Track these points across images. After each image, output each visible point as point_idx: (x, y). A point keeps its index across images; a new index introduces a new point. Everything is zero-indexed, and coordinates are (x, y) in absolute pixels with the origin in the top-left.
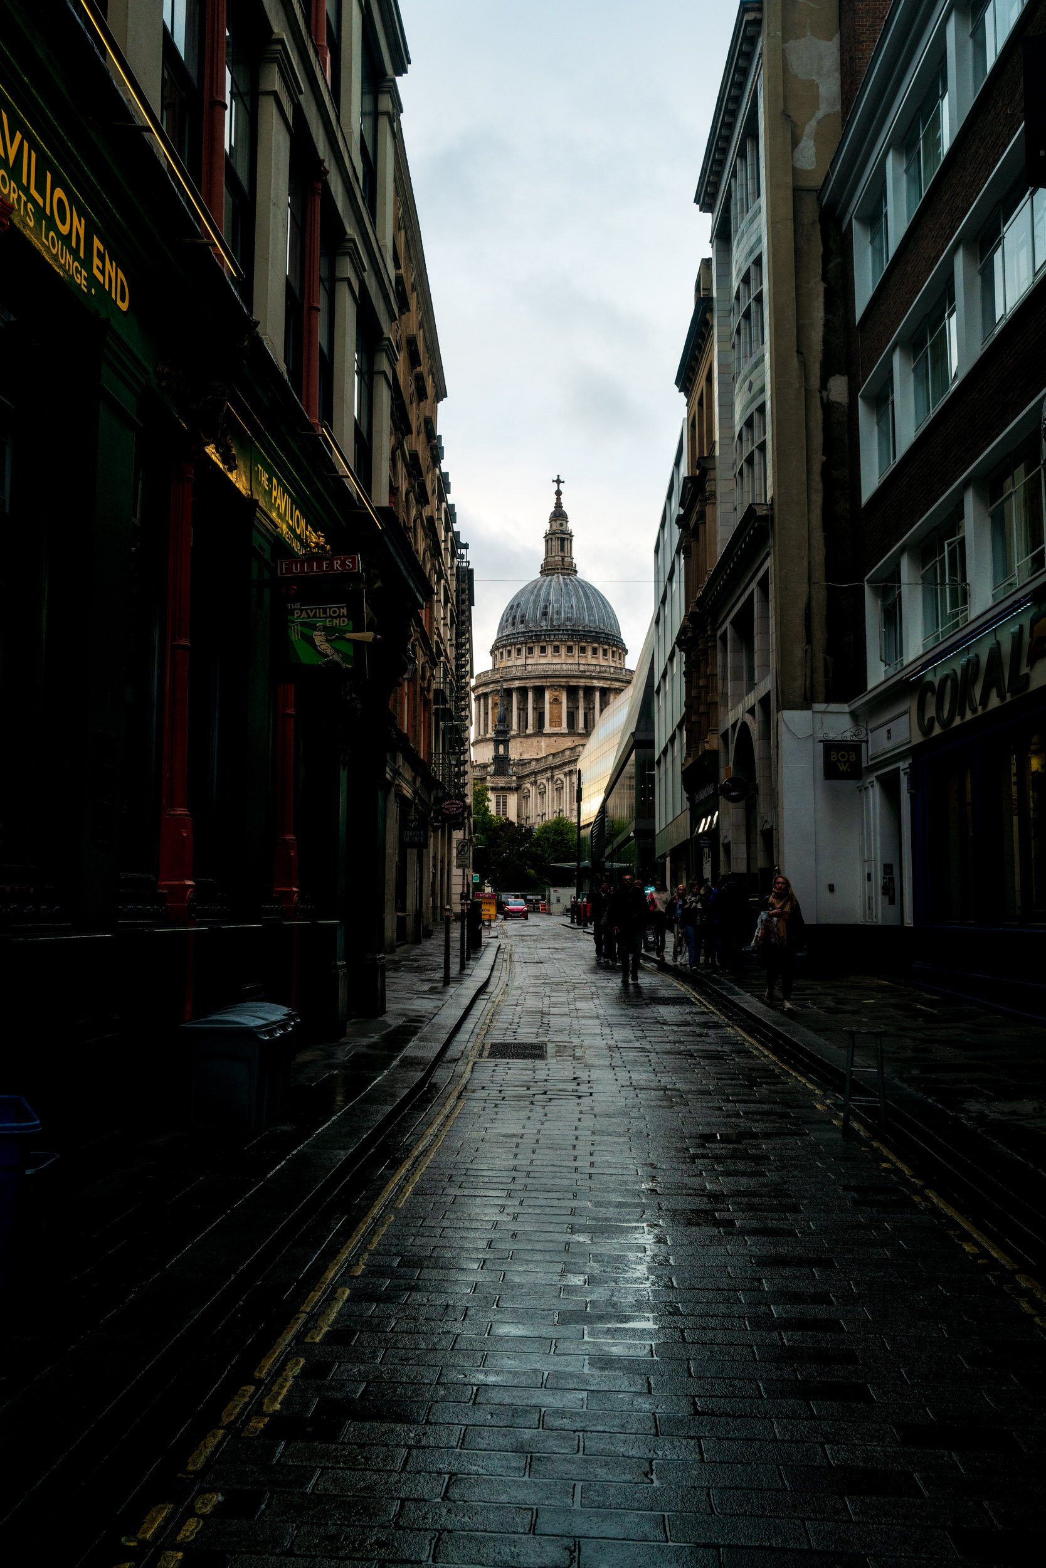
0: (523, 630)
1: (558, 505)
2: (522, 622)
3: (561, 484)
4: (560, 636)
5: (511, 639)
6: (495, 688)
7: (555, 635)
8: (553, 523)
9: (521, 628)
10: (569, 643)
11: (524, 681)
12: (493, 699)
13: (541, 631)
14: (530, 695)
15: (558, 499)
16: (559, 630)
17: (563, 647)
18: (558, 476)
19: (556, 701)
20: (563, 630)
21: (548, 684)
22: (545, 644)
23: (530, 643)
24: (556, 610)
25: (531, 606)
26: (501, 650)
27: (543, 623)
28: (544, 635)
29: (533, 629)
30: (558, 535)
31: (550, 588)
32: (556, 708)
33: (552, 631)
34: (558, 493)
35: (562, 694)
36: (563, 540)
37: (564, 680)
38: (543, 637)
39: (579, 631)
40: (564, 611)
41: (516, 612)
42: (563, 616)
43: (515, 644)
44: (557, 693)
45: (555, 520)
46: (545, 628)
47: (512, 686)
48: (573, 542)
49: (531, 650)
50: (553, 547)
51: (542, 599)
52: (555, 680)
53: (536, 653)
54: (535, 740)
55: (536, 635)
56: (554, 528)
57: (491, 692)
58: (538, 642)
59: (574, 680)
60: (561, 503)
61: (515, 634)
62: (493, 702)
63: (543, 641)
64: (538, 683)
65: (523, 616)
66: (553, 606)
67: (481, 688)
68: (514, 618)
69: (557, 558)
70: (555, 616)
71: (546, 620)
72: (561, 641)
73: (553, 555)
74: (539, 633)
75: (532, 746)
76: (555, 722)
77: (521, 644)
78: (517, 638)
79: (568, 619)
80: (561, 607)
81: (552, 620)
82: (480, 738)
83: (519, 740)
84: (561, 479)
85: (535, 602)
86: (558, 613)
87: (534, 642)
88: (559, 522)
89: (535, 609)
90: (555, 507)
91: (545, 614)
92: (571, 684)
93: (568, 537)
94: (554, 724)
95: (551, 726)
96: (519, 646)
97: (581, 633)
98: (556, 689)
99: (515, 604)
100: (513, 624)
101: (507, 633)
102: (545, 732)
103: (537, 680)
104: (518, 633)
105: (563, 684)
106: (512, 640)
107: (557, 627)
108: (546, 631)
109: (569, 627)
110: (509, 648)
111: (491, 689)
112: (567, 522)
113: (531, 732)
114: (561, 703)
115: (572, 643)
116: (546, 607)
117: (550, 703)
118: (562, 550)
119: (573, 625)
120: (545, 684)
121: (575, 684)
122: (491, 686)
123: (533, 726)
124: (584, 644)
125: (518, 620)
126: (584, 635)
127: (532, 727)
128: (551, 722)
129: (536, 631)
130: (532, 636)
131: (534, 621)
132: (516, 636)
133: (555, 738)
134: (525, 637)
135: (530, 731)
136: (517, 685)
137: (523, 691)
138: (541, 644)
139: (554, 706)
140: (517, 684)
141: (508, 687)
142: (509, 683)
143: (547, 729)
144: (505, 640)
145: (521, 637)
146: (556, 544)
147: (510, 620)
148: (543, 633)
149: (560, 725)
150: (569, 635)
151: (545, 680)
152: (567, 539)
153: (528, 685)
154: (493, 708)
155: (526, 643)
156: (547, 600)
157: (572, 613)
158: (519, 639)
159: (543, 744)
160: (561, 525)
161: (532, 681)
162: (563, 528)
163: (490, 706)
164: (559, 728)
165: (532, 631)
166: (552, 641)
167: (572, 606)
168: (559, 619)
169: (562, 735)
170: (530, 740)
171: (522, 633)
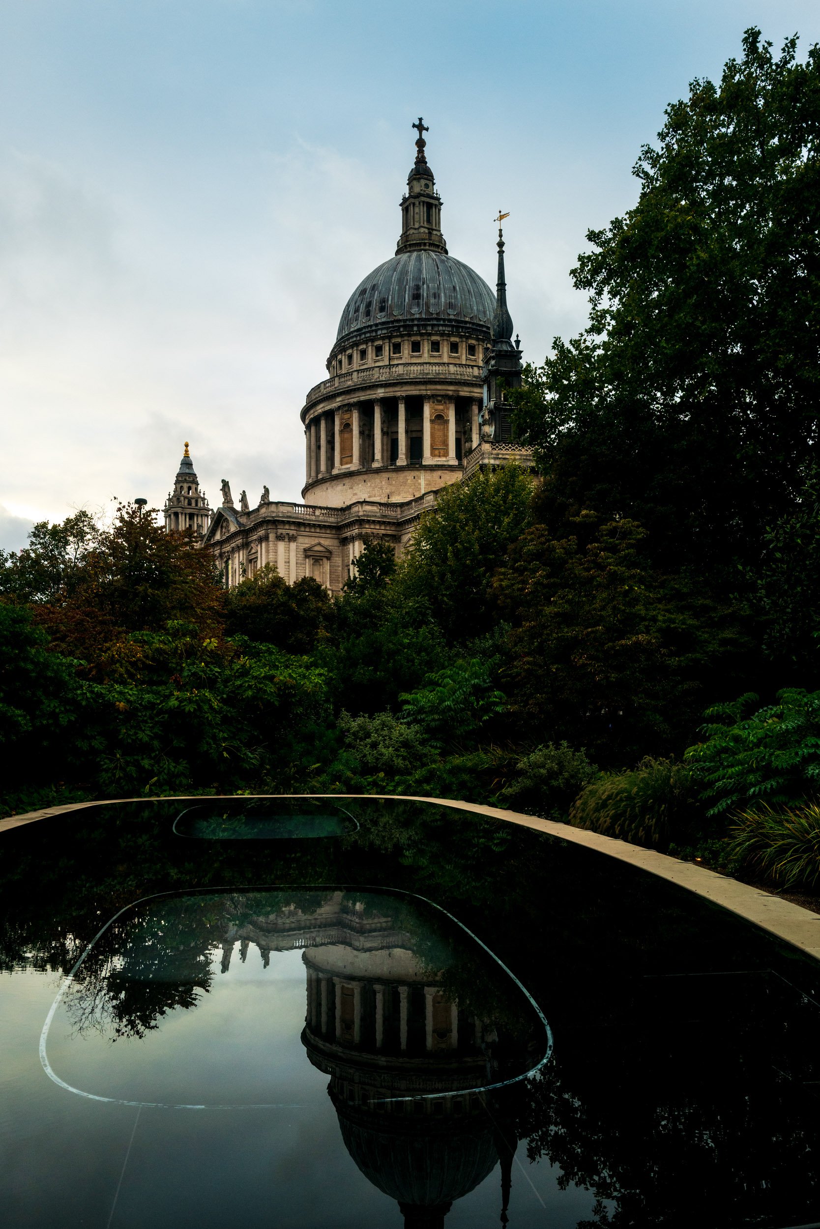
0: (384, 320)
1: (421, 161)
2: (382, 309)
3: (424, 132)
4: (441, 328)
5: (365, 333)
6: (346, 402)
7: (433, 326)
8: (415, 183)
9: (381, 317)
10: (453, 339)
11: (391, 389)
12: (341, 419)
13: (413, 320)
14: (402, 409)
15: (421, 151)
16: (438, 319)
17: (445, 343)
18: (420, 119)
19: (439, 419)
20: (444, 320)
21: (429, 393)
22: (418, 338)
23: (397, 336)
24: (432, 291)
25: (395, 287)
26: (349, 351)
27: (415, 310)
28: (418, 325)
29: (400, 318)
30: (423, 199)
31: (421, 264)
32: (439, 430)
33: (429, 320)
34: (421, 144)
35: (448, 409)
36: (429, 206)
37: (452, 388)
38: (415, 329)
39: (466, 322)
40: (445, 294)
41: (372, 296)
42: (443, 300)
43: (373, 340)
44: (441, 407)
45: (419, 180)
46: (417, 316)
47: (374, 396)
48: (442, 212)
49: (397, 348)
50: (417, 216)
51: (410, 276)
52: (439, 387)
53: (406, 352)
54: (409, 475)
55: (404, 326)
56: (417, 190)
57: (339, 408)
58: (409, 335)
59: (466, 389)
60: (425, 158)
61: (371, 326)
62: (341, 424)
63: (416, 335)
64: (413, 391)
65: (383, 301)
66: (428, 287)
67: (321, 406)
68: (369, 305)
69: (422, 230)
70: (432, 301)
71: (418, 305)
72: (442, 334)
73: (417, 226)
74: (408, 323)
75: (405, 483)
76: (439, 448)
77: (383, 338)
78: (376, 331)
79: (451, 306)
80: (439, 288)
81: (428, 307)
82: (320, 476)
83: (385, 475)
84: (425, 124)
85: (400, 281)
86: (436, 296)
87: (402, 336)
88: (423, 182)
89: (402, 290)
90: (416, 163)
91: (417, 297)
92: (462, 394)
93: (436, 202)
94: (437, 452)
95: (433, 455)
96: (380, 342)
97: (468, 325)
98: (439, 401)
99: (369, 286)
100: (368, 313)
101: (358, 327)
102: (425, 462)
103: (412, 387)
104: (376, 325)
105: (450, 393)
106: (368, 335)
107: (435, 316)
108: (419, 320)
109: (452, 317)
110: (363, 347)
111: (339, 404)
112: (434, 184)
113: (405, 463)
114: (447, 422)
115: (457, 339)
116: (418, 288)
117: (432, 421)
118: (429, 221)
119: (457, 314)
120: (424, 393)
121: (467, 394)
122: (339, 399)
123: (406, 455)
124: (473, 342)
125: (375, 306)
126: (473, 329)
127: (404, 457)
128: (433, 449)
129: (405, 321)
130: (399, 327)
131: (401, 306)
132: (374, 328)
133: (439, 473)
134: (387, 328)
135: (402, 461)
136: (381, 395)
137: (389, 406)
138: (413, 338)
139: (436, 427)
140: (381, 393)
141: (367, 397)
142: (369, 392)
143: (428, 459)
144: (356, 336)
145: (382, 329)
146: (420, 211)
147: (362, 308)
148: (416, 323)
149: (446, 454)
150: (453, 326)
151: (423, 387)
152: (436, 205)
153: (398, 394)
154: (341, 432)
155: (390, 338)
156: (418, 277)
157: (456, 298)
158: (379, 332)
159: (422, 481)
160: (427, 186)
161: (405, 388)
162: (428, 191)
163: (337, 428)
164: (444, 459)
165: (399, 321)
166: (430, 335)
167: (454, 288)
168: (438, 304)
169: (451, 468)
170: (402, 476)
171: (383, 323)
